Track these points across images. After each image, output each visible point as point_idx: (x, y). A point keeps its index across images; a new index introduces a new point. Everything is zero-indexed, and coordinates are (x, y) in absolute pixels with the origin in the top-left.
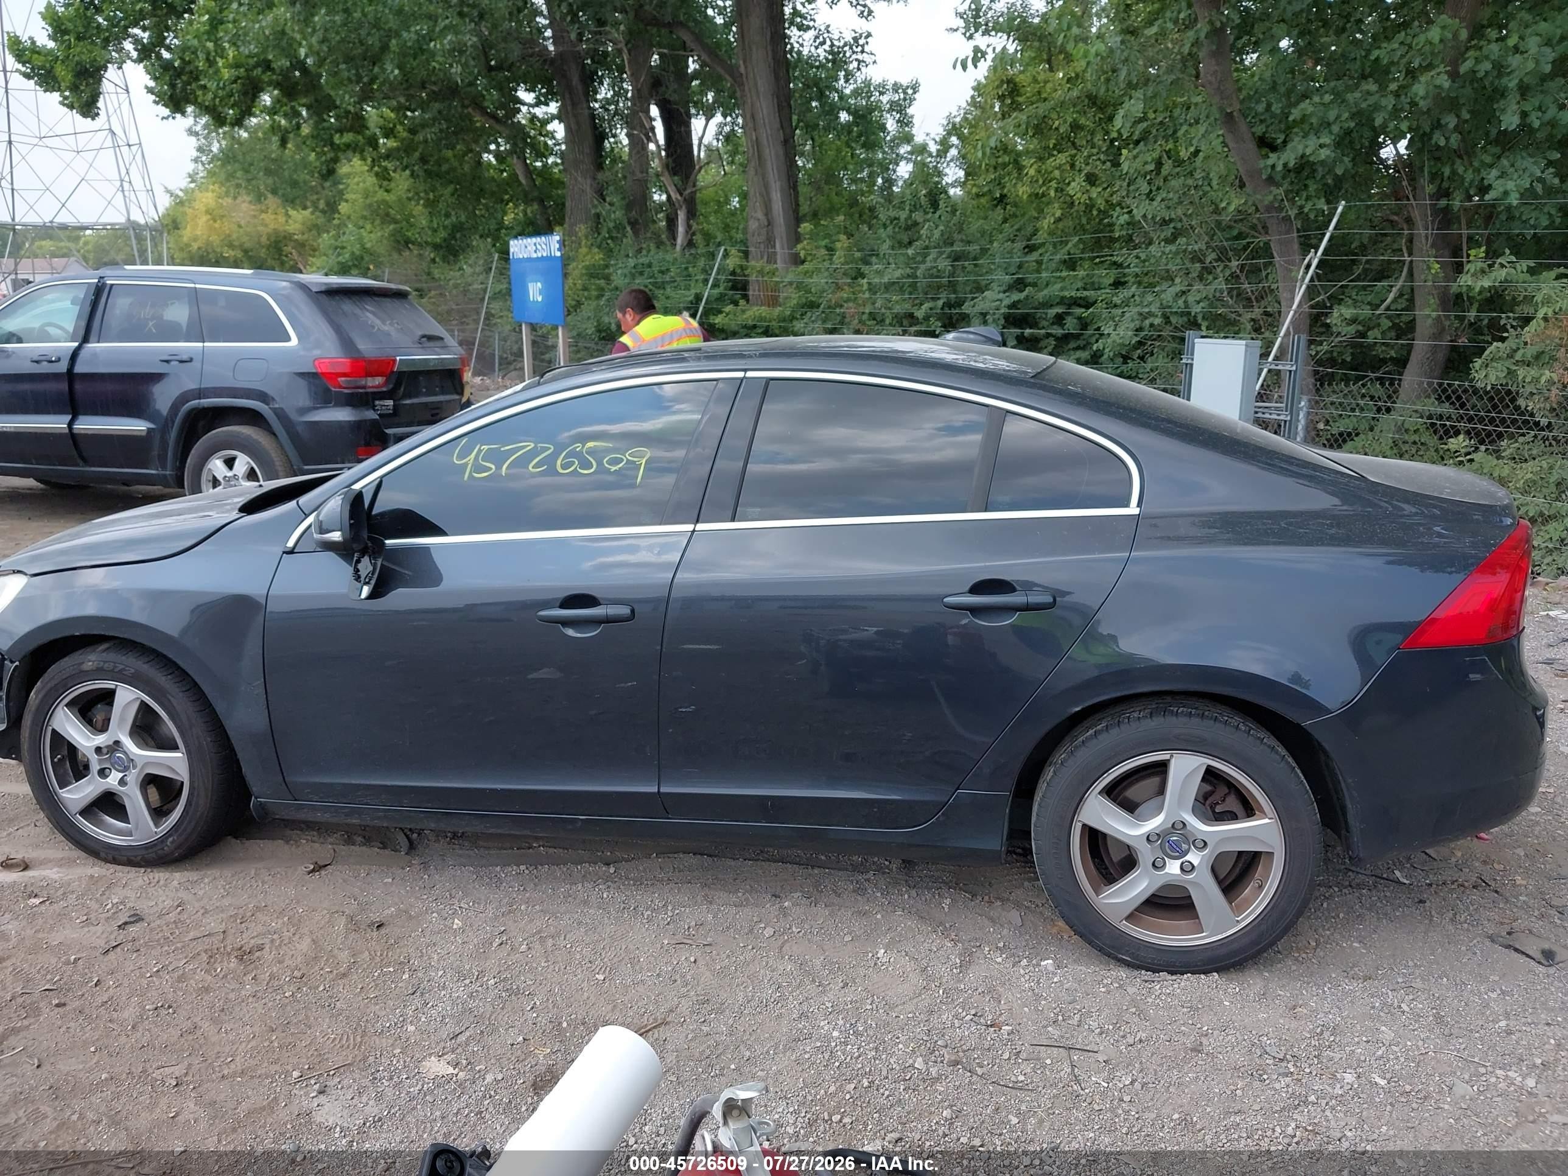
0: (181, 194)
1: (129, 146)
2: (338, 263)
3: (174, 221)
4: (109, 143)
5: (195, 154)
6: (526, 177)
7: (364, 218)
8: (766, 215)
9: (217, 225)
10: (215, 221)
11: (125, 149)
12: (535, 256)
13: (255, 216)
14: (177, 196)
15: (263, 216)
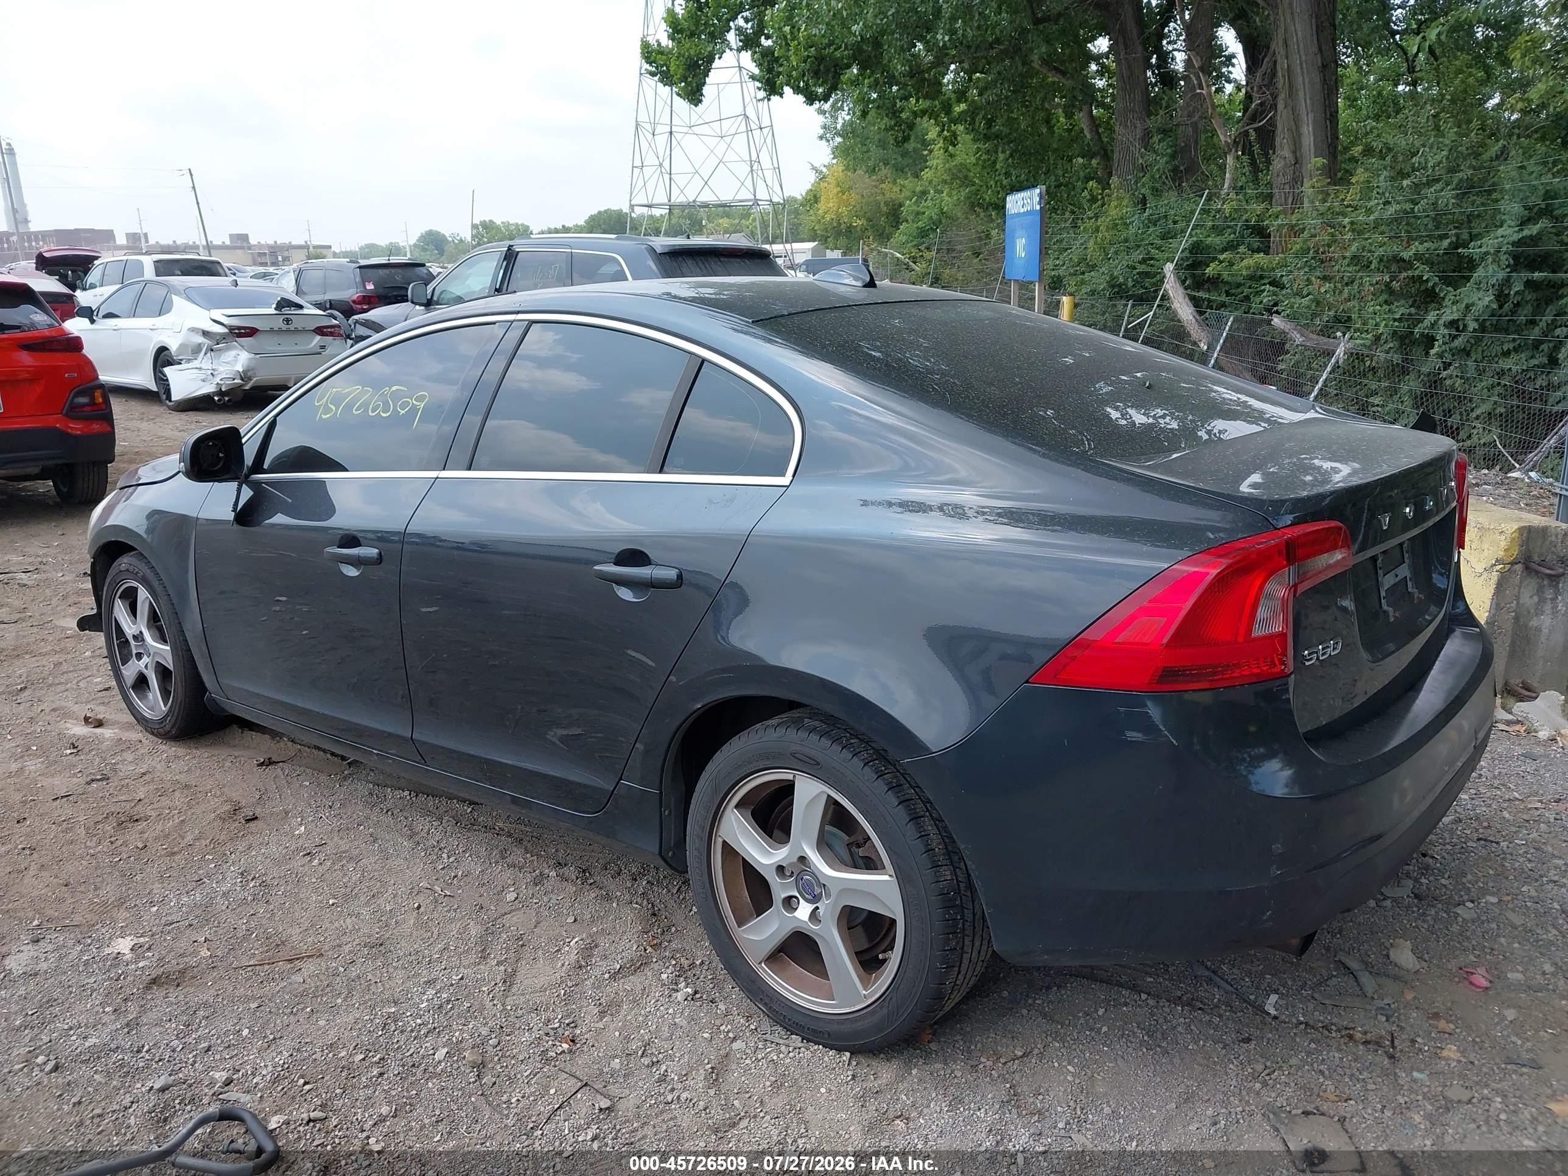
0: (824, 170)
1: (761, 129)
2: (918, 228)
3: (815, 196)
4: (743, 128)
5: (821, 131)
6: (1091, 131)
7: (945, 182)
8: (1294, 152)
9: (845, 197)
10: (843, 194)
11: (757, 133)
12: (1022, 211)
13: (876, 187)
14: (821, 172)
15: (883, 186)
